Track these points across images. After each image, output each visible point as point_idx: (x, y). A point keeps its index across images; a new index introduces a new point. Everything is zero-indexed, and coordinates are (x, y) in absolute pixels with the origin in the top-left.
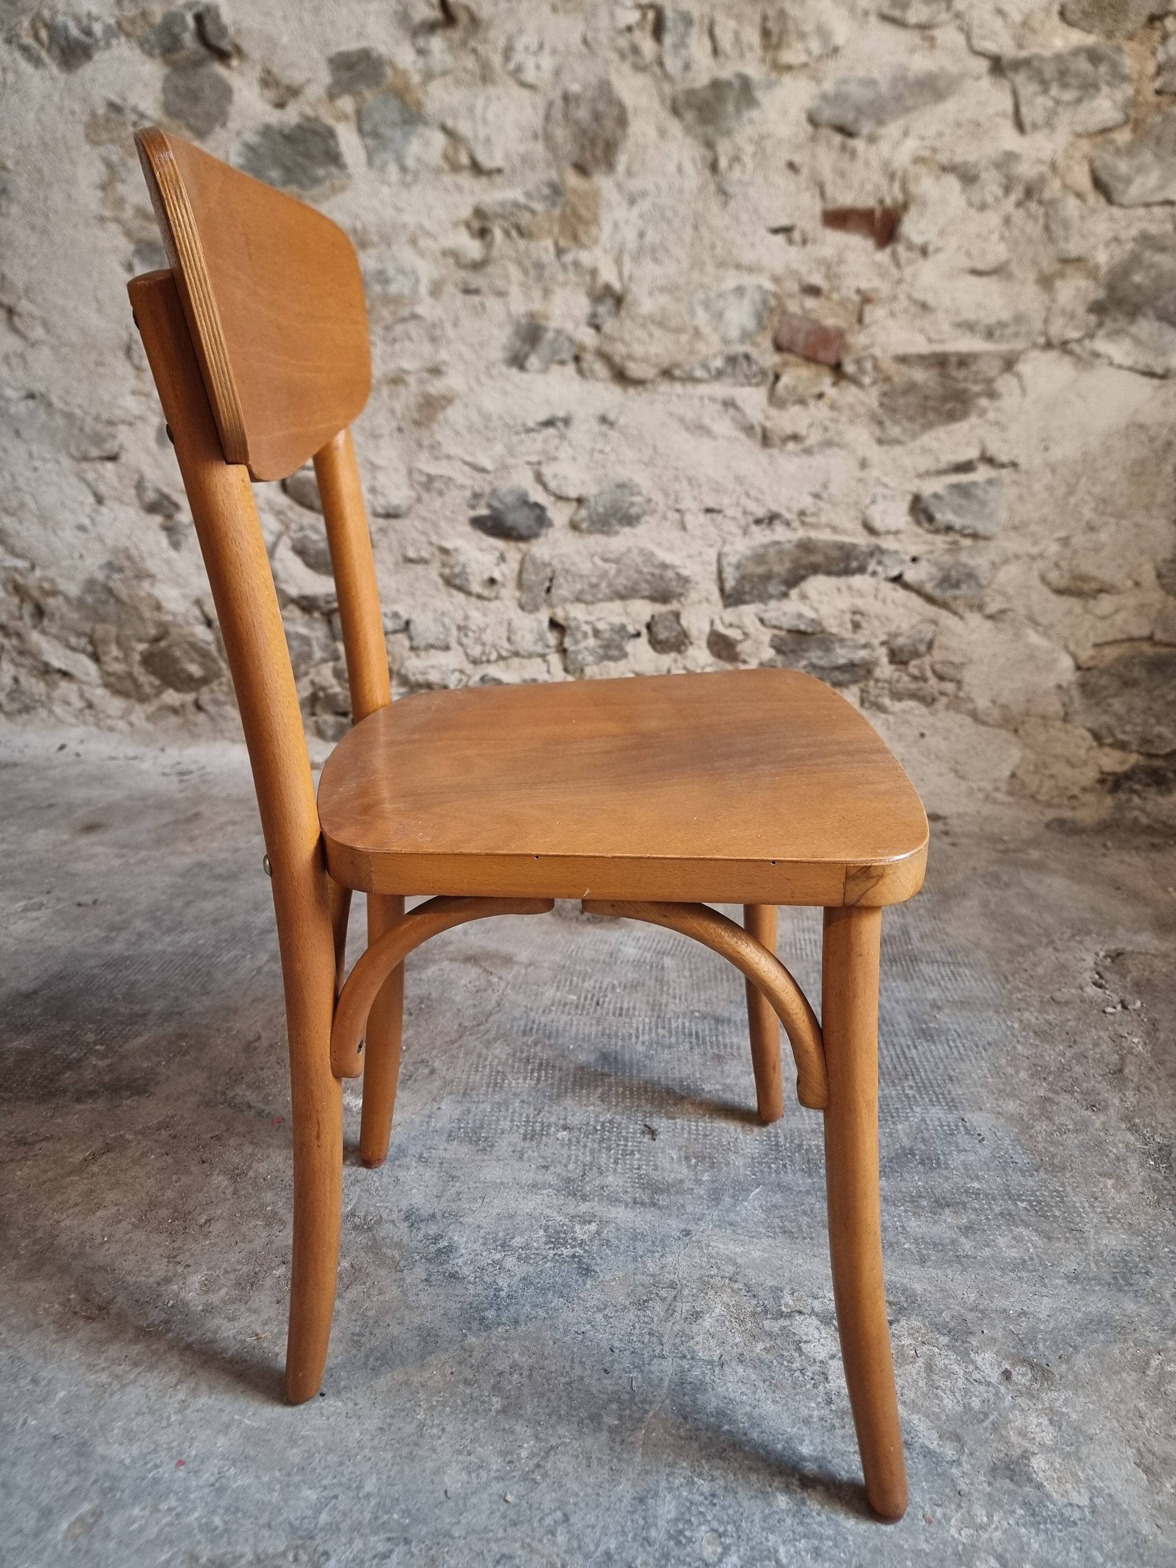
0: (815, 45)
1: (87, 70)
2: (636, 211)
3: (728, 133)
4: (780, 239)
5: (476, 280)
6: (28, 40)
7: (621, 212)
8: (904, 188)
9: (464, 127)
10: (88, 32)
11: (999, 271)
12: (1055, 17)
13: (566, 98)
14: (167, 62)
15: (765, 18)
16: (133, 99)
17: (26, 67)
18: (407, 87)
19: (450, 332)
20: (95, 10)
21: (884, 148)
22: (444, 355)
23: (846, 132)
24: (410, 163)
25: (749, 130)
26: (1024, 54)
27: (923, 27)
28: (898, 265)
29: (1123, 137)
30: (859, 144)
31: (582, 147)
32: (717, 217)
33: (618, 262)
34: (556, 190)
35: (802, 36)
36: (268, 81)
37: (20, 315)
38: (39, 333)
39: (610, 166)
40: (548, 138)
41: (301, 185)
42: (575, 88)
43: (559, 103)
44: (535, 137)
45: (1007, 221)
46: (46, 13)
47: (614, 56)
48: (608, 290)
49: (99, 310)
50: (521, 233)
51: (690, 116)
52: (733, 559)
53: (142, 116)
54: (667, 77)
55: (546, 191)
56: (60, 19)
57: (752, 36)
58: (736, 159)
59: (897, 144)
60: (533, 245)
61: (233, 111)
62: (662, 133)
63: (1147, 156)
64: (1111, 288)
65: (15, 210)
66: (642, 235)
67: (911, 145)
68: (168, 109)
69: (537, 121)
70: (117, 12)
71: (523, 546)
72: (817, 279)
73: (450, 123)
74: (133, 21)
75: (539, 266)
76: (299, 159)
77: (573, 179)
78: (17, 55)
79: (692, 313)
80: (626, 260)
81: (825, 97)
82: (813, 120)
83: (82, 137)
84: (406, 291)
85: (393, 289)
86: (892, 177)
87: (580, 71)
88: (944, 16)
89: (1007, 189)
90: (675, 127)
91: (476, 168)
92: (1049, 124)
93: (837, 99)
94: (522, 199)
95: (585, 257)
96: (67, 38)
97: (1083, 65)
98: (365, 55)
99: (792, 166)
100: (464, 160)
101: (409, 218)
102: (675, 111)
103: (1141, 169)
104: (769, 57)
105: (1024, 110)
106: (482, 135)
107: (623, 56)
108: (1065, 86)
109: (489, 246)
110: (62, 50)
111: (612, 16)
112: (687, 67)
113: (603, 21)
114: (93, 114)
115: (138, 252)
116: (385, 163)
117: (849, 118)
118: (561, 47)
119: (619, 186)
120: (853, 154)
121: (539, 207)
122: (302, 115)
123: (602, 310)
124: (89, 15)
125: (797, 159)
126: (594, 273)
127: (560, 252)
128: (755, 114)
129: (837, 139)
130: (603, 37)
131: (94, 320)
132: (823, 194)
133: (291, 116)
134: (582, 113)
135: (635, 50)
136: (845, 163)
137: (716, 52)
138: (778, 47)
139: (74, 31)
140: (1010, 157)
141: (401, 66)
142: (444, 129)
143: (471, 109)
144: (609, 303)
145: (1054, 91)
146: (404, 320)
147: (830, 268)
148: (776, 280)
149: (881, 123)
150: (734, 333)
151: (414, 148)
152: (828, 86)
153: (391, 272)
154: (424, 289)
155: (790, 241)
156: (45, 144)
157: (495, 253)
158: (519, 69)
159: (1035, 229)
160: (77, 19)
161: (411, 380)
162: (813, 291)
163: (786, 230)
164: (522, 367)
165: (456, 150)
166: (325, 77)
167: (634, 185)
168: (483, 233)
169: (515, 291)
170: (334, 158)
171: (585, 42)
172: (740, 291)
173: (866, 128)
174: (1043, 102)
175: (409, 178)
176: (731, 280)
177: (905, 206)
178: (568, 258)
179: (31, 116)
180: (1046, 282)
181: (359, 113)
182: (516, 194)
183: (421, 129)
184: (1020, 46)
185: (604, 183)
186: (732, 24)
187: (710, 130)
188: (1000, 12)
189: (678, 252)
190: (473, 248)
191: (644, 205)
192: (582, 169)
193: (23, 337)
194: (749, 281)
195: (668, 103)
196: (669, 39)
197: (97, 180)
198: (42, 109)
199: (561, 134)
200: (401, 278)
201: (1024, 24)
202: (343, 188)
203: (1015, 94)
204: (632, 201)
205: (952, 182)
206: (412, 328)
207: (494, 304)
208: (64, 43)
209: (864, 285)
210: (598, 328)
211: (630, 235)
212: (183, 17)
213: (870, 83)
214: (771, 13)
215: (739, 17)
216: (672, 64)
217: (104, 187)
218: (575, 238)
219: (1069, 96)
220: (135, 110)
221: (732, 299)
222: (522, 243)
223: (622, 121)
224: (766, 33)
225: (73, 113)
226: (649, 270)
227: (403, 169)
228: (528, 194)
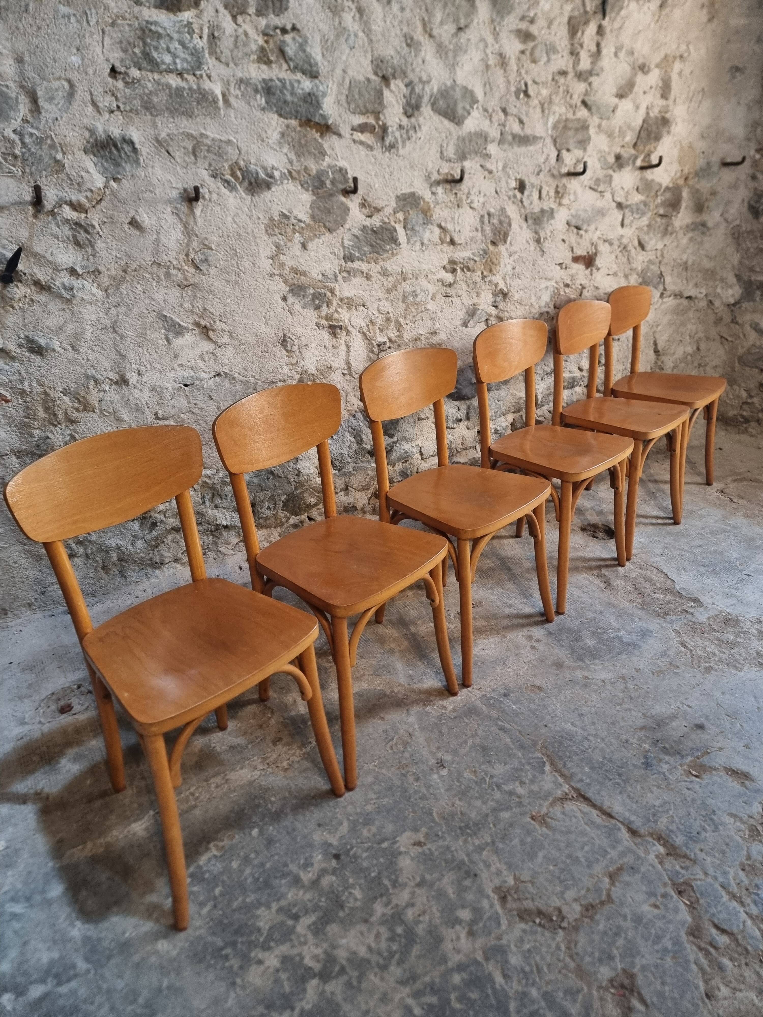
0: (572, 197)
1: (267, 195)
2: (512, 259)
3: (543, 229)
4: (558, 267)
5: (451, 291)
6: (228, 177)
7: (507, 260)
8: (596, 249)
9: (450, 226)
10: (271, 176)
11: (615, 274)
12: (635, 192)
13: (489, 214)
14: (314, 194)
15: (557, 187)
16: (295, 212)
17: (225, 191)
18: (429, 209)
19: (440, 315)
20: (276, 165)
21: (590, 233)
22: (437, 325)
23: (578, 228)
24: (425, 241)
25: (550, 228)
26: (628, 203)
27: (601, 192)
28: (591, 274)
29: (645, 228)
30: (582, 232)
31: (495, 234)
32: (541, 261)
33: (504, 279)
34: (485, 252)
35: (569, 194)
36: (364, 204)
37: (214, 331)
38: (226, 339)
39: (505, 242)
40: (483, 230)
41: (378, 253)
42: (492, 210)
43: (486, 216)
44: (477, 230)
45: (617, 257)
46: (242, 163)
47: (506, 198)
48: (501, 291)
49: (266, 323)
50: (469, 270)
51: (530, 222)
52: (541, 390)
53: (300, 221)
54: (524, 206)
55: (481, 252)
56: (252, 167)
57: (552, 193)
58: (545, 238)
59: (594, 232)
60: (474, 274)
61: (349, 219)
62: (521, 228)
63: (651, 235)
64: (643, 278)
65: (213, 271)
66: (514, 269)
67: (598, 233)
68: (313, 217)
69: (477, 224)
70: (290, 167)
71: (468, 402)
72: (568, 282)
73: (443, 224)
74: (298, 172)
75: (475, 283)
76: (378, 242)
77: (491, 248)
78: (220, 185)
79: (530, 298)
80: (507, 277)
81: (572, 216)
82: (568, 224)
83: (264, 232)
84: (424, 299)
85: (418, 299)
86: (592, 244)
87: (493, 203)
88: (609, 189)
89: (619, 247)
90: (525, 225)
91: (452, 242)
92: (631, 225)
93: (576, 216)
94: (472, 256)
95: (494, 278)
96: (257, 178)
97: (642, 206)
98: (413, 194)
99: (564, 241)
100: (448, 240)
101: (425, 266)
102: (526, 220)
103: (651, 239)
104: (558, 200)
105: (625, 221)
106: (457, 230)
107: (509, 198)
108: (638, 213)
109: (455, 276)
110: (250, 183)
111: (507, 183)
112: (531, 203)
113: (503, 184)
114: (272, 220)
115: (291, 291)
116: (415, 242)
117: (579, 223)
118: (488, 194)
119: (507, 249)
120: (581, 236)
121: (477, 259)
122: (382, 221)
123: (498, 299)
124: (273, 168)
125: (564, 238)
126: (496, 285)
127: (484, 277)
128: (552, 222)
129: (575, 230)
130: (503, 190)
131: (263, 328)
132: (572, 251)
133: (376, 221)
134: (496, 221)
135: (515, 196)
136: (579, 240)
137: (540, 198)
138: (562, 197)
139: (262, 175)
140: (622, 236)
141: (427, 200)
142: (440, 226)
143: (453, 219)
144: (501, 296)
145: (635, 215)
146: (422, 312)
147: (573, 277)
148: (557, 282)
149: (588, 225)
150: (543, 304)
151: (427, 235)
152: (573, 211)
153: (418, 291)
154: (429, 298)
155: (562, 268)
156: (239, 235)
157: (458, 279)
158: (472, 202)
159: (625, 260)
160: (265, 169)
161: (422, 338)
162: (567, 286)
163: (560, 264)
164: (466, 327)
165: (445, 235)
166: (393, 204)
167: (512, 249)
168: (454, 271)
169: (464, 294)
170: (394, 240)
171: (496, 192)
172: (547, 287)
173: (585, 227)
174: (631, 218)
175: (424, 248)
176: (544, 284)
177: (596, 254)
178: (487, 279)
179: (230, 219)
180: (626, 277)
181: (405, 219)
182: (467, 254)
183: (430, 226)
184: (627, 200)
185: (502, 248)
186: (547, 188)
187: (537, 227)
188: (622, 188)
189: (527, 274)
190: (449, 278)
191: (516, 256)
192: (494, 243)
193: (215, 343)
194: (549, 283)
195: (523, 216)
196: (526, 193)
197: (269, 254)
198: (237, 215)
199: (488, 229)
200: (423, 294)
201: (627, 192)
202: (397, 254)
203: (624, 216)
204: (510, 255)
205: (607, 244)
206: (423, 315)
207: (456, 300)
208: (253, 180)
209: (583, 283)
210: (496, 307)
211: (509, 268)
212: (328, 172)
213: (586, 211)
214: (560, 185)
215: (549, 186)
216: (526, 202)
217: (272, 258)
218: (491, 271)
219: (637, 216)
220: (295, 218)
221: (544, 291)
222: (469, 273)
223: (510, 225)
224: (557, 192)
225: (259, 218)
226: (516, 282)
227: (422, 244)
228: (473, 254)
